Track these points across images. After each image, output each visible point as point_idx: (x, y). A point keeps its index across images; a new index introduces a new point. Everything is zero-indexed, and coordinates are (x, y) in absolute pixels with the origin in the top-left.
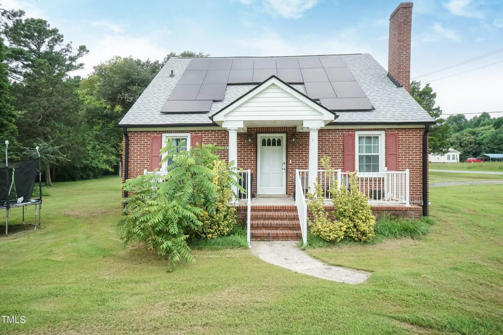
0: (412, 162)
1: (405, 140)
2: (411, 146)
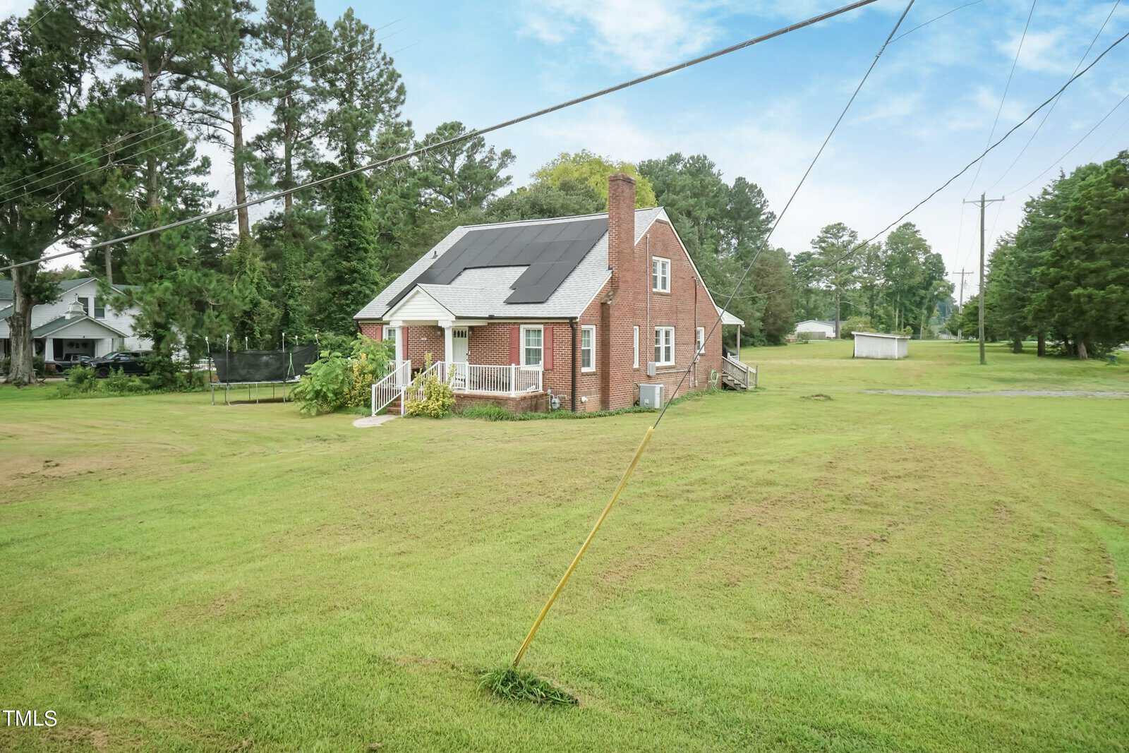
0: (564, 356)
1: (559, 334)
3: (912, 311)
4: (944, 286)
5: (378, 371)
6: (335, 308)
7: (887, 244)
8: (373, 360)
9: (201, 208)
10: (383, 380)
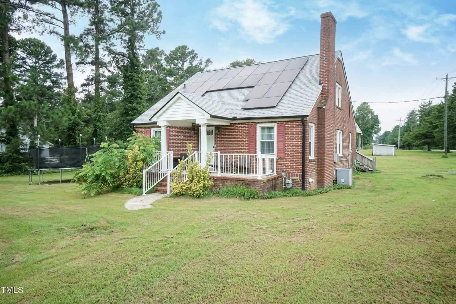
0: (295, 147)
1: (290, 130)
2: (294, 135)
3: (367, 138)
4: (377, 128)
5: (148, 159)
6: (123, 128)
7: (357, 111)
8: (144, 150)
9: (61, 85)
10: (153, 166)
